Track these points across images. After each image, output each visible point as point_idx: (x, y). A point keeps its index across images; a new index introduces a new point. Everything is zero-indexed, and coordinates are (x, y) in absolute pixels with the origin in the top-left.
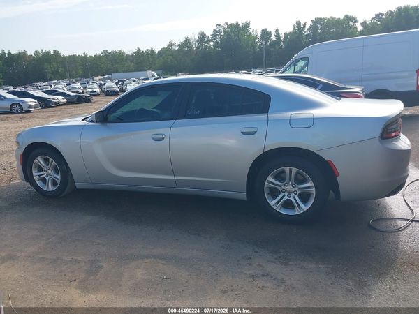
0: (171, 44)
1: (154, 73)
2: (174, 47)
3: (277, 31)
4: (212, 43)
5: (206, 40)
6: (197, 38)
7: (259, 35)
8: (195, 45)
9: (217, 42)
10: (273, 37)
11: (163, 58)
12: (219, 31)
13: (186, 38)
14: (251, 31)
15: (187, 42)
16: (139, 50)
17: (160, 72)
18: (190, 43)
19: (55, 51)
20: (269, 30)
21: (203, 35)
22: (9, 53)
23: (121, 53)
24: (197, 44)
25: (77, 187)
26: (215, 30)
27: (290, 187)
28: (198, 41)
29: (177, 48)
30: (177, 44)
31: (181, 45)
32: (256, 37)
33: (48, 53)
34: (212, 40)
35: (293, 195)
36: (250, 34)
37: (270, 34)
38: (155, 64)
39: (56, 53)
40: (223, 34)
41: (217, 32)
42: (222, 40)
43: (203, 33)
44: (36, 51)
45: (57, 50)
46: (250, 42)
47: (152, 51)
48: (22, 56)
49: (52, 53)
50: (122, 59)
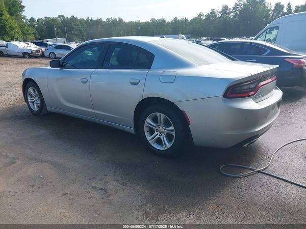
0: (200, 15)
1: (184, 36)
2: (202, 17)
3: (289, 4)
4: (232, 14)
5: (228, 11)
6: (221, 10)
7: (273, 8)
8: (219, 15)
9: (236, 14)
10: (285, 10)
11: (193, 25)
12: (239, 5)
13: (212, 10)
14: (266, 4)
15: (213, 13)
16: (176, 18)
17: (189, 35)
18: (215, 14)
19: (120, 18)
20: (282, 4)
21: (226, 8)
22: (92, 19)
23: (163, 21)
24: (220, 15)
25: (48, 110)
26: (236, 4)
27: (161, 128)
28: (221, 12)
29: (204, 18)
30: (205, 15)
31: (208, 16)
32: (270, 10)
33: (115, 20)
34: (232, 12)
35: (163, 134)
36: (265, 6)
37: (282, 7)
38: (186, 30)
39: (121, 20)
40: (242, 7)
41: (238, 5)
42: (240, 12)
43: (226, 6)
44: (108, 19)
45: (121, 18)
46: (265, 13)
47: (186, 20)
48: (99, 22)
49: (118, 20)
50: (164, 25)
